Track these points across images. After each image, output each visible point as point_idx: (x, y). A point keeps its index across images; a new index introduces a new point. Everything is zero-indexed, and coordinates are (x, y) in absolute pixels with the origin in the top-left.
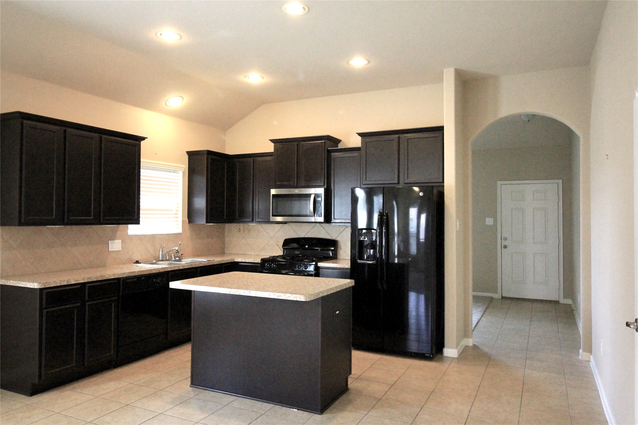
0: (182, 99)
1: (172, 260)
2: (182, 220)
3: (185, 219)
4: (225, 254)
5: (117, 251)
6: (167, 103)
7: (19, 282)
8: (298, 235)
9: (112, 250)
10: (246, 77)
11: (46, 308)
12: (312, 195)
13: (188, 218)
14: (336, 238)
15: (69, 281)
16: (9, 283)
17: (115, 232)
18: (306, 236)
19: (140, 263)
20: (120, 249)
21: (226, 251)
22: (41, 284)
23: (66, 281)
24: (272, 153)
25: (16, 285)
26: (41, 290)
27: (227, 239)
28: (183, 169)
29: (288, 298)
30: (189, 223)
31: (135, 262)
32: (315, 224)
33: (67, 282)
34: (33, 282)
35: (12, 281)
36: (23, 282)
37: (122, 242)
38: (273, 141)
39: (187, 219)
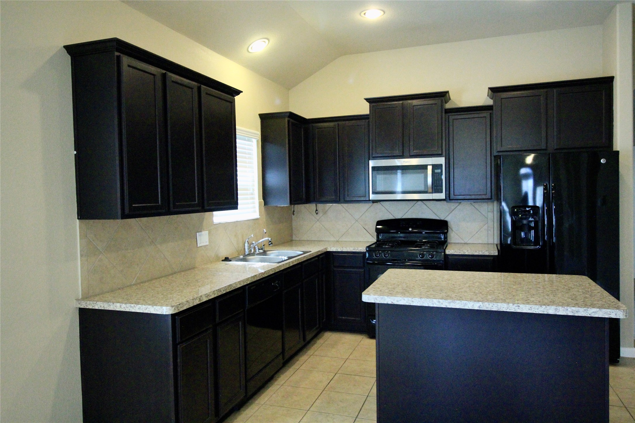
0: (267, 41)
1: (256, 253)
2: (259, 202)
3: (261, 201)
4: (293, 241)
5: (205, 246)
6: (250, 50)
7: (132, 305)
8: (393, 216)
9: (201, 245)
10: (362, 14)
11: (182, 342)
12: (429, 166)
13: (263, 199)
14: (445, 218)
15: (201, 299)
16: (112, 307)
17: (201, 221)
18: (404, 217)
19: (230, 261)
20: (208, 243)
21: (294, 238)
22: (173, 308)
23: (198, 298)
24: (367, 115)
25: (127, 310)
26: (173, 316)
27: (294, 224)
28: (258, 137)
29: (594, 314)
30: (264, 205)
31: (224, 258)
32: (416, 202)
33: (199, 300)
34: (162, 305)
35: (118, 305)
36: (140, 306)
37: (209, 233)
38: (368, 100)
39: (263, 201)
